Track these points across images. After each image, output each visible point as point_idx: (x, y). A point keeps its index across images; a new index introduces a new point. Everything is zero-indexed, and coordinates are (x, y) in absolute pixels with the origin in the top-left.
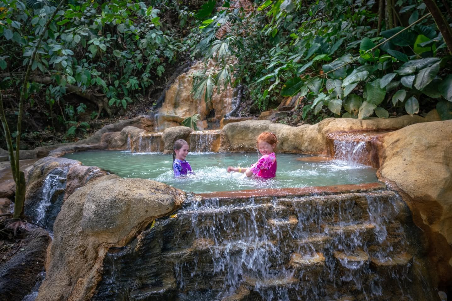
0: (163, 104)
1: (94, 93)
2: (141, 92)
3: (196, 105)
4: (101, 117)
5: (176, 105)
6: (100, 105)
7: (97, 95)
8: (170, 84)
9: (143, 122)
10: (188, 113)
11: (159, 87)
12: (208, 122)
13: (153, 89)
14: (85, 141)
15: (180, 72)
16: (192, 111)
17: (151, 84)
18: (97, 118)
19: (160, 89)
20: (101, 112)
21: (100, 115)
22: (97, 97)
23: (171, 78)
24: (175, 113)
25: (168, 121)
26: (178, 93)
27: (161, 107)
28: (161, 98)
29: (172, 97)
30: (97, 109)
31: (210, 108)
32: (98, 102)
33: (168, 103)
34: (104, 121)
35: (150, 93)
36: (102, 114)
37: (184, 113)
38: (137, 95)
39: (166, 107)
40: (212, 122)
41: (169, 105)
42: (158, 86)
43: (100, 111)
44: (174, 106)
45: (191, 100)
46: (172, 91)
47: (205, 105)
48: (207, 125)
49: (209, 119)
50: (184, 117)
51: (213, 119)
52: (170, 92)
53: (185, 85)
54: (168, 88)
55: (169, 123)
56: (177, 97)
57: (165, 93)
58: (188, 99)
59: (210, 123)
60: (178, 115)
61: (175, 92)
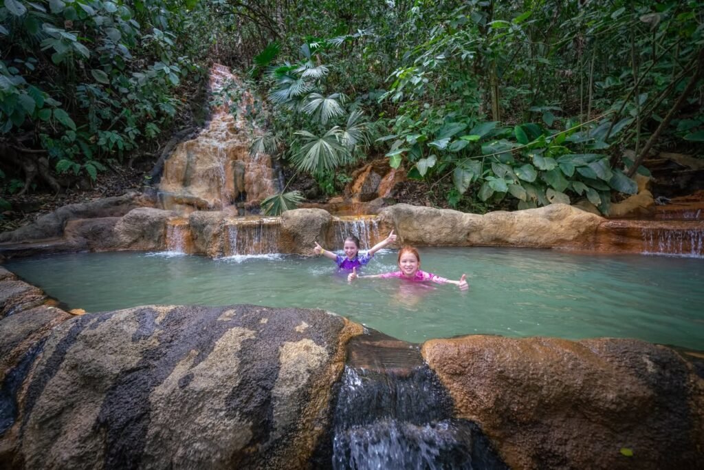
0: (162, 178)
1: (16, 144)
2: (116, 156)
4: (30, 191)
5: (186, 182)
6: (31, 169)
7: (23, 150)
8: (169, 151)
9: (139, 202)
11: (148, 154)
12: (238, 208)
13: (137, 156)
14: (11, 236)
15: (182, 138)
17: (135, 148)
18: (23, 191)
19: (150, 157)
20: (32, 183)
21: (30, 188)
22: (24, 153)
23: (170, 143)
26: (188, 164)
27: (159, 182)
28: (156, 170)
29: (177, 171)
30: (23, 176)
31: (241, 191)
32: (24, 163)
33: (172, 178)
34: (43, 198)
35: (131, 161)
36: (35, 186)
38: (110, 161)
40: (243, 208)
41: (173, 181)
42: (147, 151)
43: (29, 180)
44: (182, 183)
45: (211, 176)
46: (177, 162)
47: (232, 185)
48: (237, 211)
49: (239, 204)
50: (206, 200)
51: (245, 204)
52: (172, 163)
53: (198, 156)
54: (167, 157)
55: (182, 206)
56: (188, 171)
57: (163, 164)
58: (205, 175)
59: (241, 210)
60: (197, 196)
61: (182, 163)
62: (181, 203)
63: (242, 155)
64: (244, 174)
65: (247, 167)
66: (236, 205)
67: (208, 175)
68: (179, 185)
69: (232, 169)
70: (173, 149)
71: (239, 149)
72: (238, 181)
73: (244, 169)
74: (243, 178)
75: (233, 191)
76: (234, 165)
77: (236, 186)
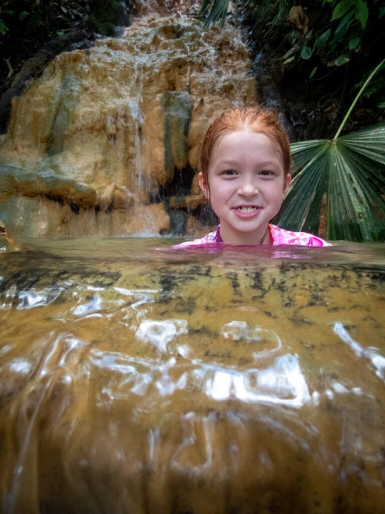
3: (127, 149)
8: (28, 78)
10: (102, 173)
12: (169, 210)
16: (115, 169)
24: (55, 167)
25: (26, 195)
26: (60, 104)
33: (23, 137)
37: (89, 172)
39: (16, 149)
40: (185, 209)
41: (26, 142)
44: (44, 146)
45: (111, 129)
46: (39, 98)
47: (159, 152)
48: (167, 218)
49: (173, 200)
50: (94, 186)
51: (188, 199)
52: (29, 102)
53: (86, 83)
54: (20, 90)
55: (33, 202)
56: (59, 118)
57: (10, 105)
58: (98, 128)
59: (178, 216)
60: (71, 177)
61: (47, 100)
62: (32, 195)
63: (185, 79)
64: (189, 121)
65: (196, 105)
66: (167, 202)
67: (104, 128)
68: (37, 152)
69: (160, 114)
70: (37, 74)
71: (180, 67)
72: (173, 140)
73: (190, 112)
74: (186, 133)
75: (161, 166)
76: (167, 104)
77: (167, 154)
